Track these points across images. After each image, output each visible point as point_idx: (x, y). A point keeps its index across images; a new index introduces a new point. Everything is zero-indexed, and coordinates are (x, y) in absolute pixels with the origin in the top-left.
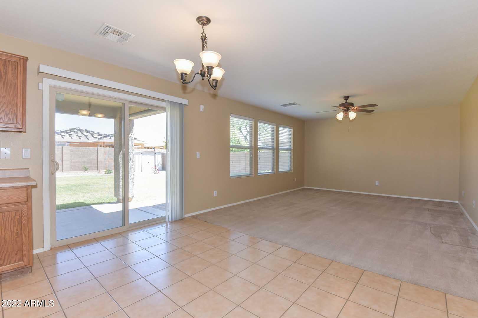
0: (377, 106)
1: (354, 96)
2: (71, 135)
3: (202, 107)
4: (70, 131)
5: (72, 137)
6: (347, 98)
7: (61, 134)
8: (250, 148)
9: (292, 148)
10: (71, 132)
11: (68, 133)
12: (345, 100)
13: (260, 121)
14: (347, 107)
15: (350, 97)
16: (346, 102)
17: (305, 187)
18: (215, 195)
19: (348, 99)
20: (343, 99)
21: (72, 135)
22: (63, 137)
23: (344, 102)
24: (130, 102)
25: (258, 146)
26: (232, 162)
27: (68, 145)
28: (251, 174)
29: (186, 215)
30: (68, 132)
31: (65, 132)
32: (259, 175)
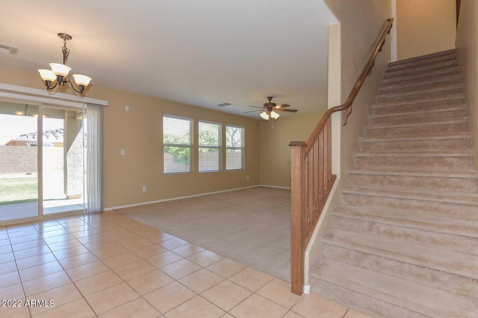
0: (290, 106)
1: (276, 97)
2: (56, 136)
3: (127, 107)
4: (56, 131)
5: (57, 137)
6: (270, 98)
7: (46, 135)
8: (191, 147)
9: (244, 147)
10: (57, 133)
11: (53, 134)
12: (269, 100)
13: (200, 120)
14: (270, 107)
15: (273, 98)
16: (270, 102)
17: (261, 185)
18: (144, 191)
19: (271, 100)
20: (267, 100)
21: (58, 136)
22: (48, 138)
23: (268, 102)
24: (44, 104)
25: (199, 145)
26: (166, 160)
27: (53, 145)
28: (191, 171)
29: (106, 209)
30: (54, 132)
31: (51, 132)
32: (200, 173)
